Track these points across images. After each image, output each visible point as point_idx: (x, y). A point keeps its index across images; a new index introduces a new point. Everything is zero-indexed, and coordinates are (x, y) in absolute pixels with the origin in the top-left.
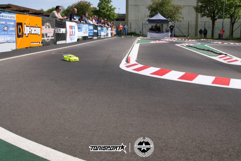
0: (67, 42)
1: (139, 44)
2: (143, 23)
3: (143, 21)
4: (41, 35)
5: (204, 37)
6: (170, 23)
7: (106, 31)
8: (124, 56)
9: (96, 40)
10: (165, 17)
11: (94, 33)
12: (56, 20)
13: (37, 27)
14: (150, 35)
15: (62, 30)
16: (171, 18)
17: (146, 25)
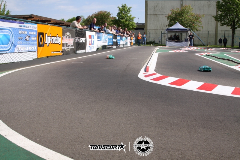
0: (86, 52)
1: (158, 53)
2: (163, 33)
3: (162, 31)
4: (61, 45)
5: (224, 46)
6: (189, 32)
7: (125, 40)
8: (142, 65)
9: (115, 49)
10: (184, 26)
11: (114, 42)
12: (76, 30)
13: (58, 37)
14: (169, 44)
15: (82, 40)
16: (190, 27)
17: (165, 34)
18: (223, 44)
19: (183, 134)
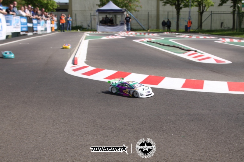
1: (87, 41)
2: (92, 14)
5: (168, 30)
6: (125, 13)
7: (44, 25)
8: (69, 56)
9: (31, 36)
10: (118, 6)
11: (29, 28)
14: (101, 29)
16: (126, 7)
17: (96, 17)
18: (166, 28)
19: (129, 141)
